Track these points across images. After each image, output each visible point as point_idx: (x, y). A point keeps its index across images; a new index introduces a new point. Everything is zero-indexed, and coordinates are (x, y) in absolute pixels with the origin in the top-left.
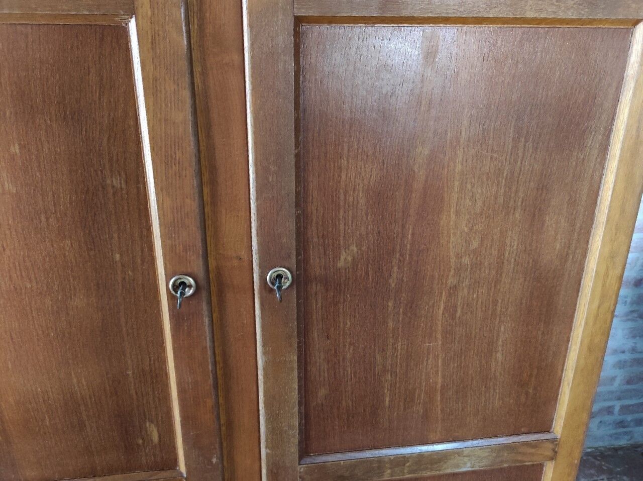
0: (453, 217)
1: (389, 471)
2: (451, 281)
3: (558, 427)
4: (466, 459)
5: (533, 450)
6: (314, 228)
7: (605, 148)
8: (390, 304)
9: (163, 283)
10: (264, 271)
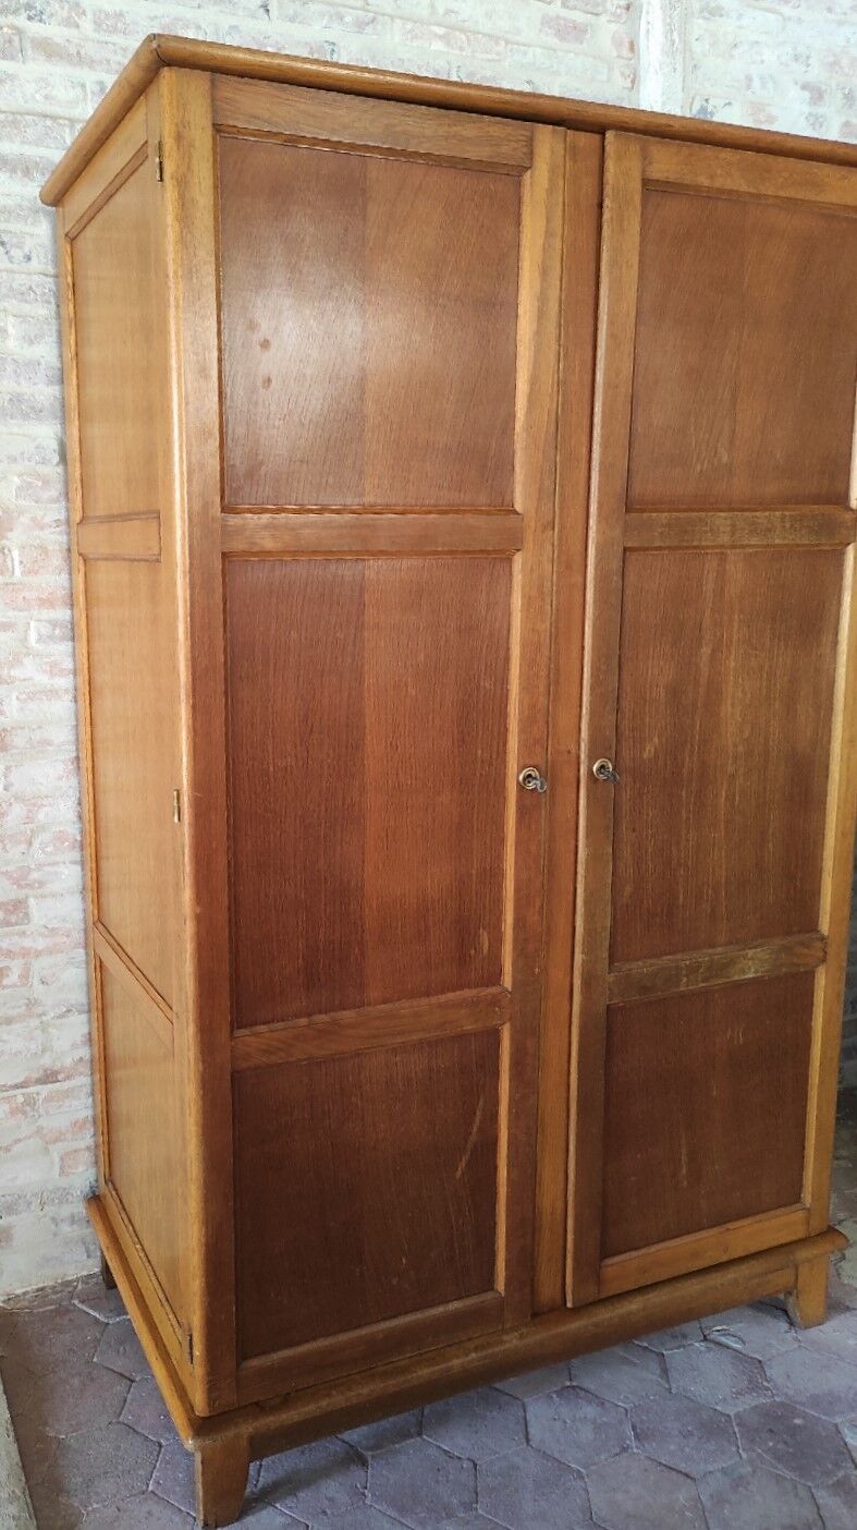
0: (730, 708)
1: (685, 980)
2: (730, 769)
3: (825, 926)
4: (750, 963)
5: (806, 951)
6: (626, 722)
8: (684, 794)
9: (513, 775)
10: (591, 761)
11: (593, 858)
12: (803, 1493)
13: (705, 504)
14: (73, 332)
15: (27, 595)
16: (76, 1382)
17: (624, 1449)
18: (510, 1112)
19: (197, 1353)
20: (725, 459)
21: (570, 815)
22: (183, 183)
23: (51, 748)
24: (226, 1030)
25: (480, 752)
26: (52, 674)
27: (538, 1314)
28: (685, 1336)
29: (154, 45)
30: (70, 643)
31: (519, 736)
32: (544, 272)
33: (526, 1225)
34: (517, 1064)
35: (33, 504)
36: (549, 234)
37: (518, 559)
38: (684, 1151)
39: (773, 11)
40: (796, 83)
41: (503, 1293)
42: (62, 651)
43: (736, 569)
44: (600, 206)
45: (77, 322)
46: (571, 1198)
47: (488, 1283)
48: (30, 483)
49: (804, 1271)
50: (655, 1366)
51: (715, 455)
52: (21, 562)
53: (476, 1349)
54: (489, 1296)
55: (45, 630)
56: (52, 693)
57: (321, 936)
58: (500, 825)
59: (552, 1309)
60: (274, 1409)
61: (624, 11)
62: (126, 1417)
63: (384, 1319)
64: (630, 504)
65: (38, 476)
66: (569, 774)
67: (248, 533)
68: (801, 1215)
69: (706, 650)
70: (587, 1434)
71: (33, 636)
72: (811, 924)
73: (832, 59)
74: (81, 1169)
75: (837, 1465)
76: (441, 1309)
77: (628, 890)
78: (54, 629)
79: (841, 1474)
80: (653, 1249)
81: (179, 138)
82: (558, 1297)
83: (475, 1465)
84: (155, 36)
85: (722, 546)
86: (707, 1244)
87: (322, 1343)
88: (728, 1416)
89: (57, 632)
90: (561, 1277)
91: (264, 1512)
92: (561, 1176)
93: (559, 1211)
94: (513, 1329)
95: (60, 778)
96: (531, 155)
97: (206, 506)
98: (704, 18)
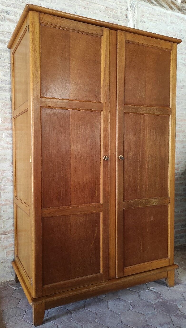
0: (147, 147)
1: (140, 205)
2: (148, 160)
3: (169, 196)
4: (154, 202)
5: (166, 200)
6: (126, 148)
7: (169, 135)
8: (138, 164)
9: (102, 158)
10: (118, 155)
11: (119, 176)
12: (168, 317)
13: (140, 105)
14: (13, 72)
15: (3, 127)
16: (8, 300)
17: (129, 310)
18: (103, 232)
19: (33, 283)
20: (144, 96)
21: (114, 167)
22: (33, 32)
23: (7, 160)
24: (40, 208)
25: (95, 152)
26: (8, 144)
27: (110, 279)
28: (144, 289)
29: (28, 6)
30: (12, 138)
31: (103, 149)
32: (106, 56)
33: (107, 258)
34: (104, 221)
35: (5, 109)
36: (107, 49)
37: (102, 112)
38: (141, 244)
39: (154, 23)
41: (102, 273)
42: (10, 140)
43: (147, 118)
44: (117, 44)
45: (14, 70)
46: (117, 252)
47: (99, 271)
48: (4, 104)
49: (169, 273)
50: (137, 294)
51: (142, 95)
52: (2, 121)
53: (96, 286)
54: (99, 274)
55: (7, 135)
56: (7, 148)
57: (61, 189)
58: (100, 168)
59: (113, 279)
60: (50, 297)
61: (125, 20)
62: (19, 306)
63: (76, 278)
64: (125, 103)
65: (6, 103)
66: (114, 158)
67: (46, 102)
68: (167, 260)
69: (142, 135)
70: (121, 307)
71: (4, 136)
72: (166, 195)
74: (11, 255)
75: (176, 311)
76: (88, 276)
77: (127, 184)
78: (8, 135)
79: (177, 313)
80: (136, 265)
81: (32, 24)
82: (114, 276)
83: (96, 313)
84: (28, 4)
85: (144, 113)
86: (147, 265)
87: (62, 282)
88: (153, 303)
89: (9, 135)
90: (115, 271)
91: (48, 323)
92: (114, 248)
93: (114, 255)
94: (104, 282)
95: (9, 167)
96: (103, 33)
97: (37, 96)
98: (141, 23)
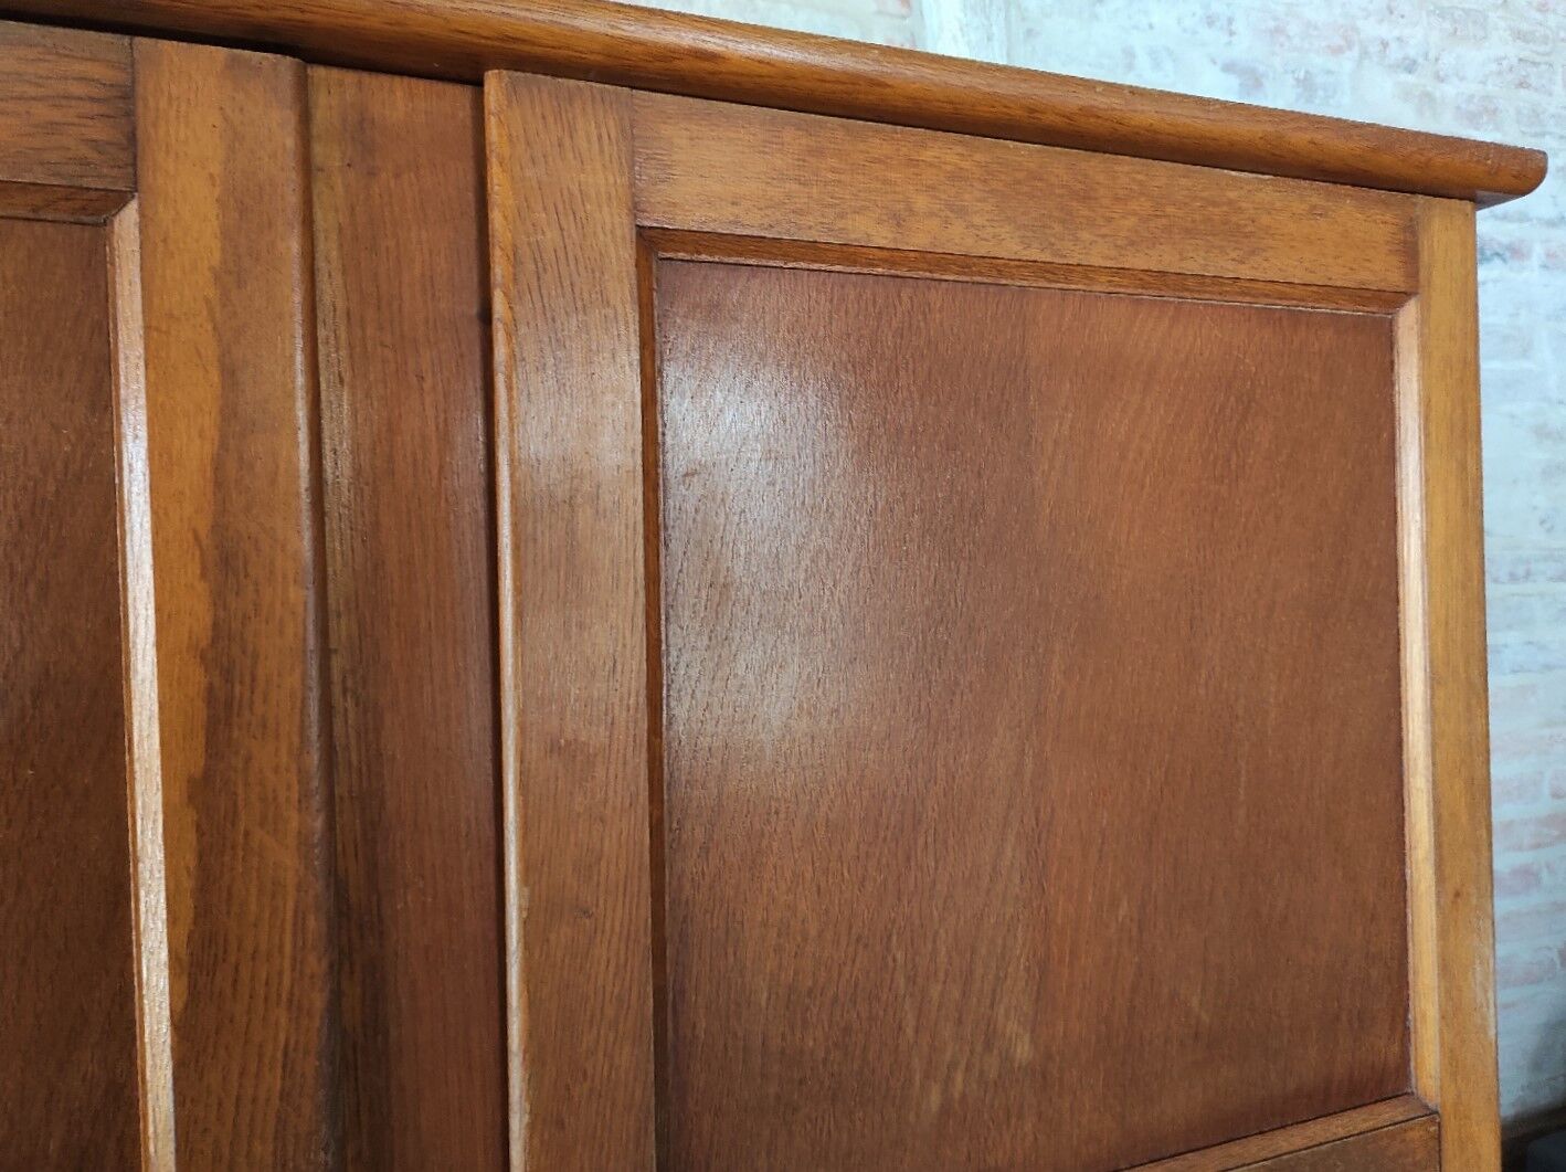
20: (1023, 1051)
40: (1215, 63)
51: (988, 1046)
73: (1272, 24)
96: (131, 147)
